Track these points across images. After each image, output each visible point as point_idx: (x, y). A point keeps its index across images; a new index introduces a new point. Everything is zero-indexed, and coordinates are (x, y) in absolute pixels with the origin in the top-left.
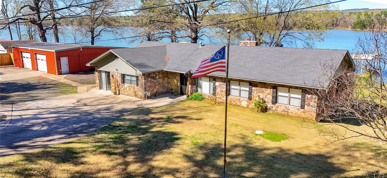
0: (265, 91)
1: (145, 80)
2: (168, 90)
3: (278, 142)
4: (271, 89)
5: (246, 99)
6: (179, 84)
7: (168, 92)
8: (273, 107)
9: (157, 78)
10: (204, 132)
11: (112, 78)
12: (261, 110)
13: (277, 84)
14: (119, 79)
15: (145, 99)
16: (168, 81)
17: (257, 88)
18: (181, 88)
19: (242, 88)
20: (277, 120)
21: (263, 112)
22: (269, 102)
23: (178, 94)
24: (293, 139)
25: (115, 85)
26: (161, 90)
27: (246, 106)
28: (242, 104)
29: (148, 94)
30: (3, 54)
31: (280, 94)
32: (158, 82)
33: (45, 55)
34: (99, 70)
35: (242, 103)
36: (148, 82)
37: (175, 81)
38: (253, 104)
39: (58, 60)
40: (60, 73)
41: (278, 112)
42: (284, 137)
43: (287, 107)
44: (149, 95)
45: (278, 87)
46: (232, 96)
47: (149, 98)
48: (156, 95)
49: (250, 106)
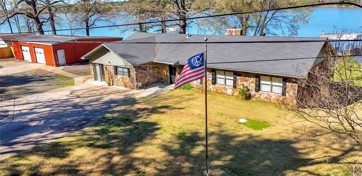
0: (248, 80)
1: (136, 71)
2: (159, 79)
3: (260, 131)
4: (254, 78)
5: (231, 87)
6: (168, 74)
7: (159, 81)
8: (257, 94)
9: (148, 69)
10: (191, 122)
11: (106, 70)
12: (245, 98)
13: (260, 74)
14: (112, 71)
15: (137, 89)
16: (158, 71)
17: (241, 77)
18: (171, 78)
19: (227, 77)
20: (260, 108)
21: (247, 99)
22: (253, 90)
23: (168, 83)
24: (274, 127)
25: (109, 76)
26: (152, 80)
27: (232, 94)
28: (227, 93)
29: (139, 84)
30: (4, 48)
31: (262, 82)
32: (148, 73)
33: (42, 48)
34: (93, 63)
35: (227, 91)
36: (139, 74)
37: (165, 71)
38: (238, 92)
39: (55, 53)
40: (58, 65)
41: (261, 99)
42: (265, 125)
43: (270, 95)
44: (141, 86)
45: (261, 76)
46: (218, 85)
47: (140, 88)
48: (147, 84)
49: (235, 94)
